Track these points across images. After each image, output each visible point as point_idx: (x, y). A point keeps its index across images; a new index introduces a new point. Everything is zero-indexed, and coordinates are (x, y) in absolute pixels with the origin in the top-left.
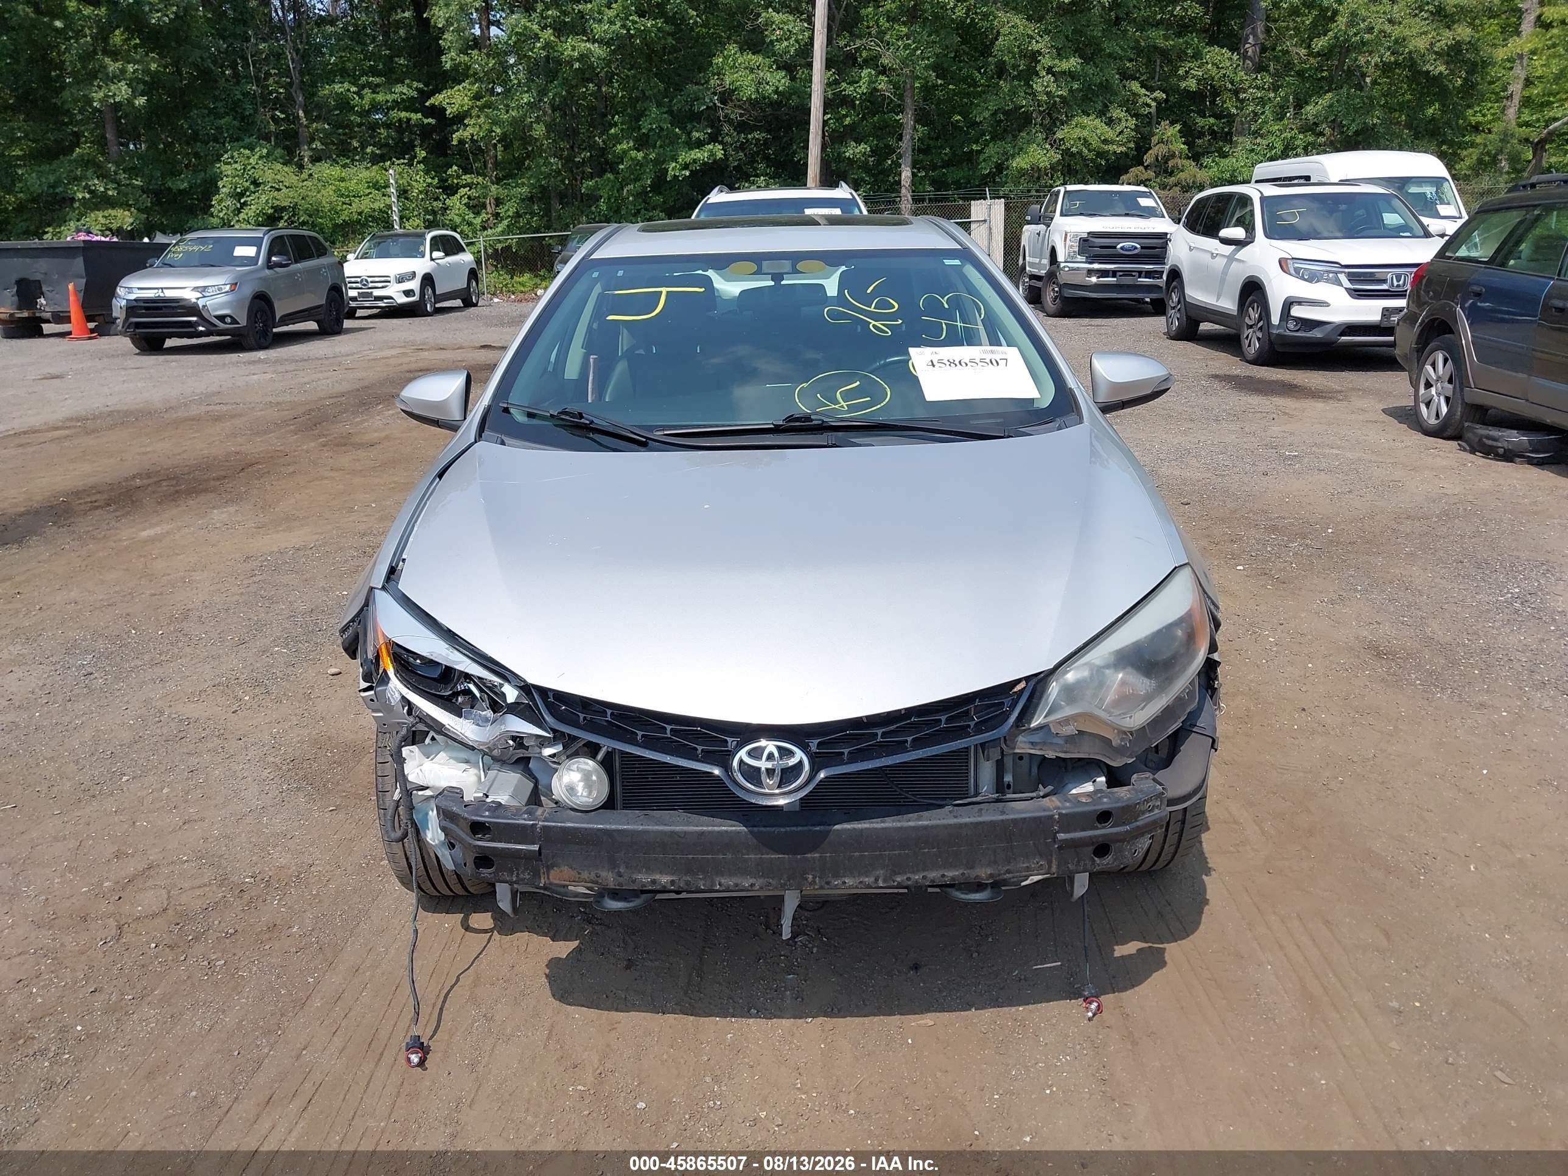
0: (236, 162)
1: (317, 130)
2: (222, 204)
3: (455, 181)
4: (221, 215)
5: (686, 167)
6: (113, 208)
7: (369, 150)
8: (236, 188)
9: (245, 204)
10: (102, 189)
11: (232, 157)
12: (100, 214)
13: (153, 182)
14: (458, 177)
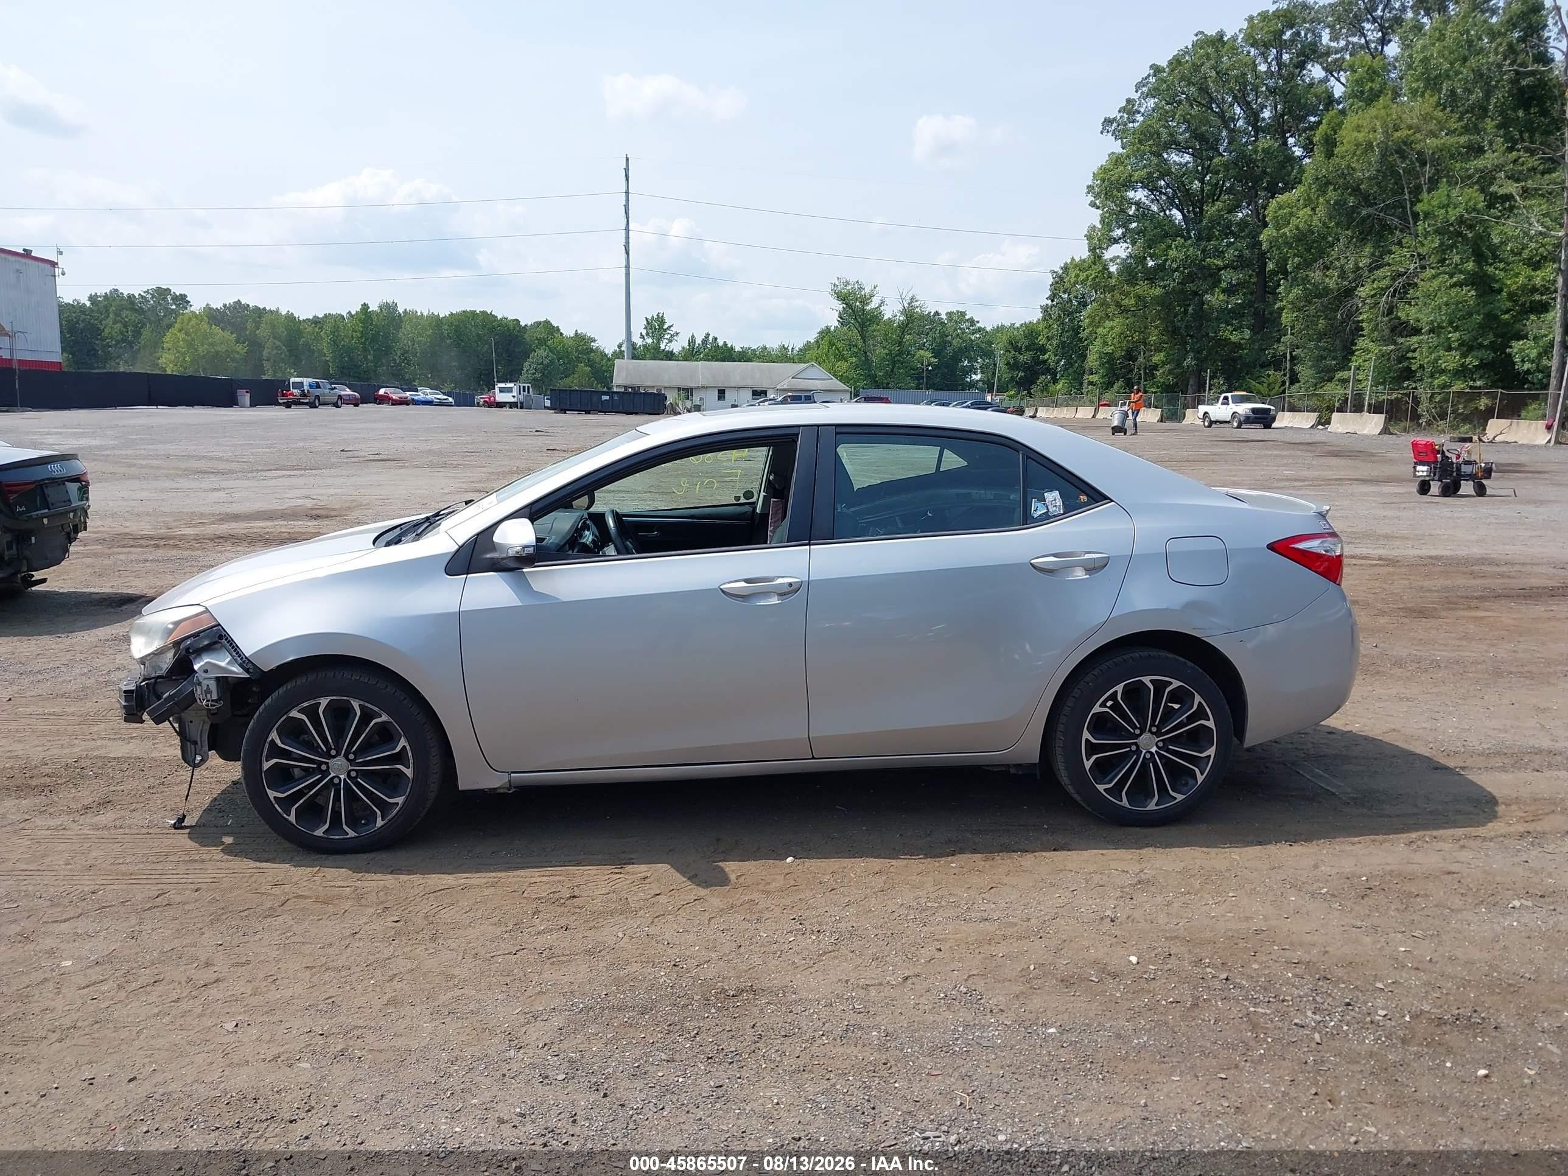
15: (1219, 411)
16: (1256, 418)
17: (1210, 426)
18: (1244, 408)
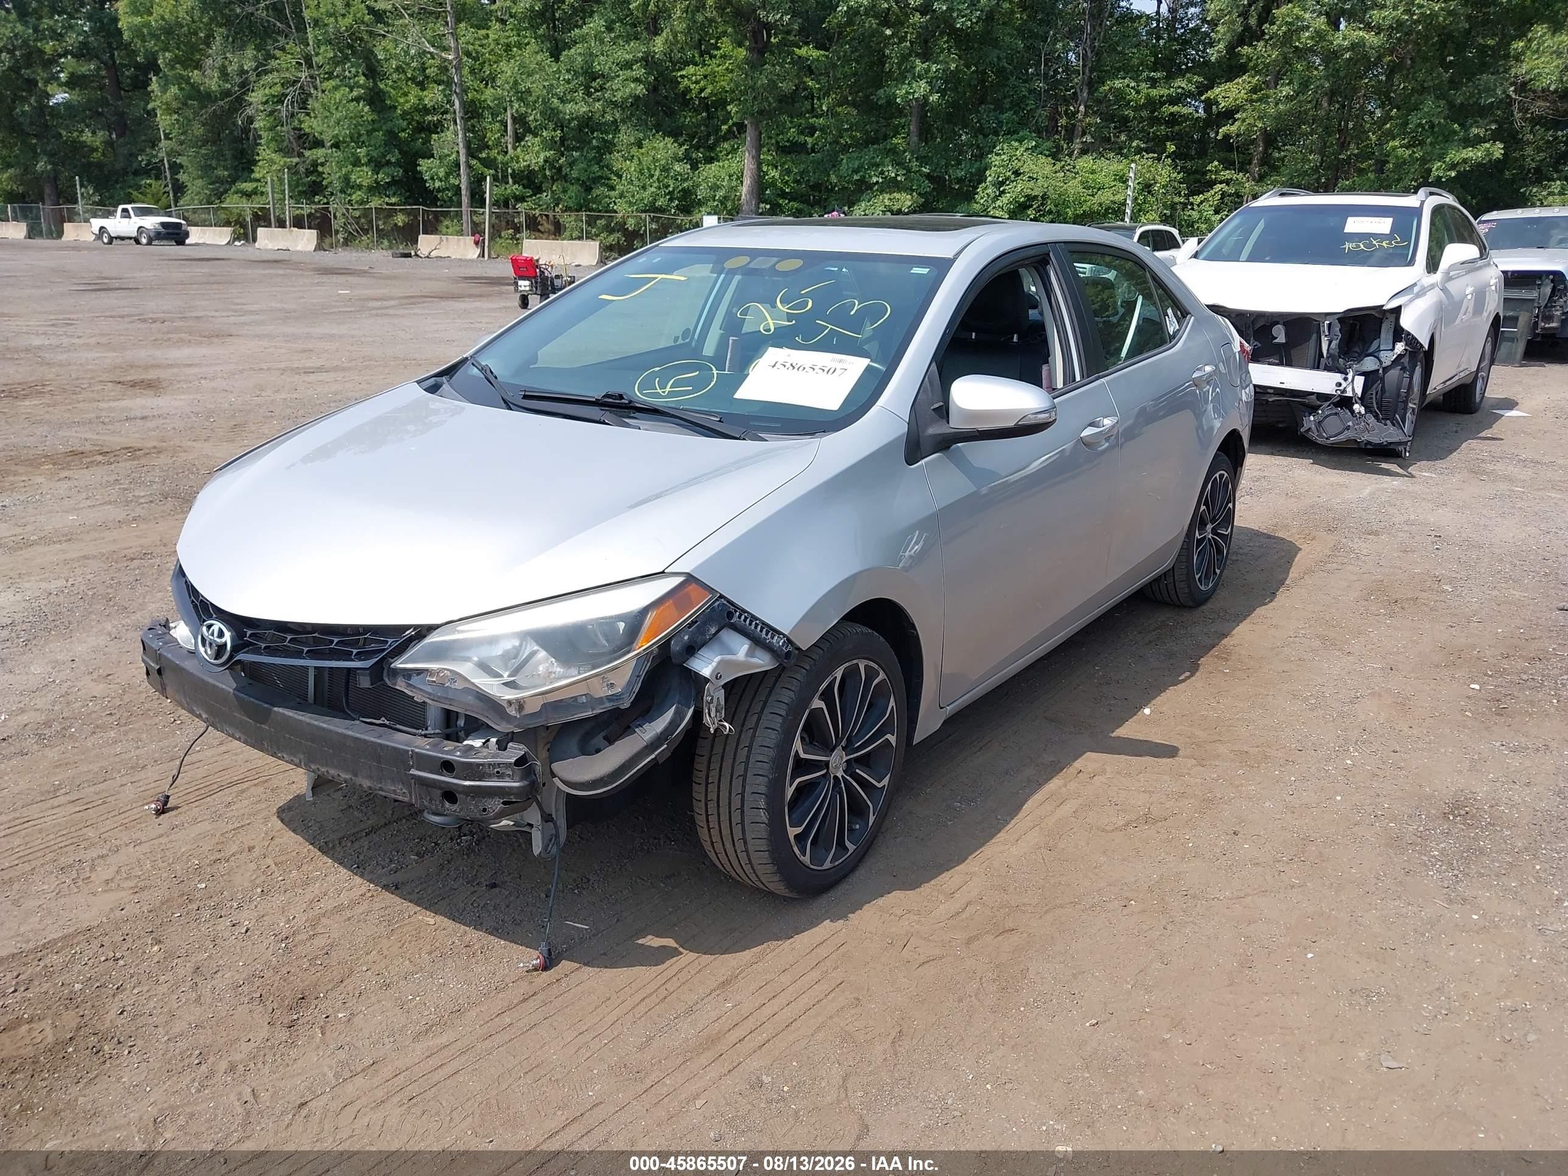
0: (1004, 154)
1: (1089, 124)
2: (984, 193)
3: (1213, 177)
4: (982, 201)
5: (1453, 166)
6: (899, 191)
7: (1134, 144)
8: (998, 177)
9: (1003, 192)
10: (893, 175)
11: (1002, 150)
12: (887, 196)
13: (938, 170)
14: (1217, 172)
15: (120, 224)
16: (168, 233)
17: (110, 242)
18: (151, 222)
